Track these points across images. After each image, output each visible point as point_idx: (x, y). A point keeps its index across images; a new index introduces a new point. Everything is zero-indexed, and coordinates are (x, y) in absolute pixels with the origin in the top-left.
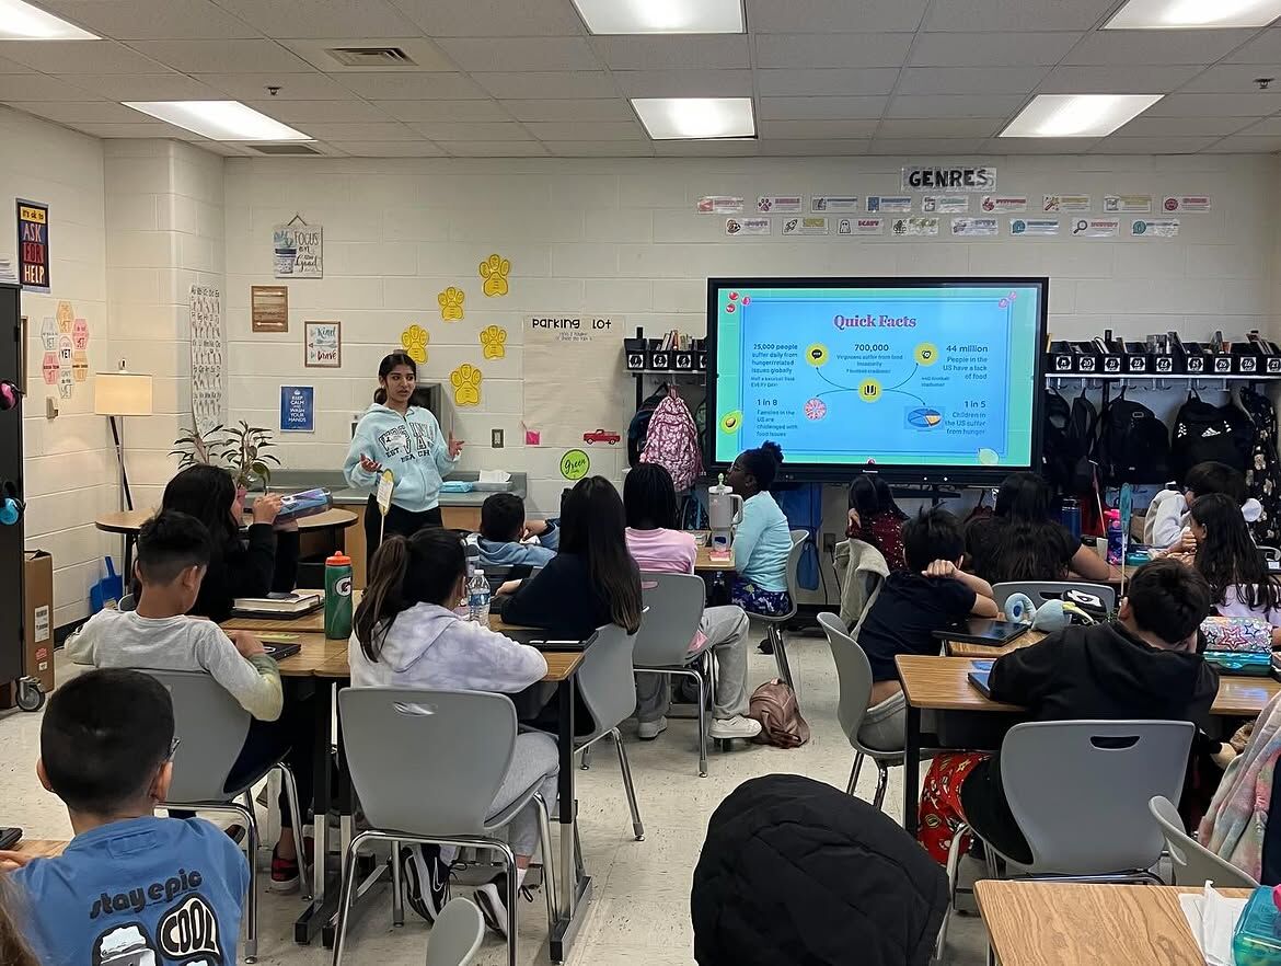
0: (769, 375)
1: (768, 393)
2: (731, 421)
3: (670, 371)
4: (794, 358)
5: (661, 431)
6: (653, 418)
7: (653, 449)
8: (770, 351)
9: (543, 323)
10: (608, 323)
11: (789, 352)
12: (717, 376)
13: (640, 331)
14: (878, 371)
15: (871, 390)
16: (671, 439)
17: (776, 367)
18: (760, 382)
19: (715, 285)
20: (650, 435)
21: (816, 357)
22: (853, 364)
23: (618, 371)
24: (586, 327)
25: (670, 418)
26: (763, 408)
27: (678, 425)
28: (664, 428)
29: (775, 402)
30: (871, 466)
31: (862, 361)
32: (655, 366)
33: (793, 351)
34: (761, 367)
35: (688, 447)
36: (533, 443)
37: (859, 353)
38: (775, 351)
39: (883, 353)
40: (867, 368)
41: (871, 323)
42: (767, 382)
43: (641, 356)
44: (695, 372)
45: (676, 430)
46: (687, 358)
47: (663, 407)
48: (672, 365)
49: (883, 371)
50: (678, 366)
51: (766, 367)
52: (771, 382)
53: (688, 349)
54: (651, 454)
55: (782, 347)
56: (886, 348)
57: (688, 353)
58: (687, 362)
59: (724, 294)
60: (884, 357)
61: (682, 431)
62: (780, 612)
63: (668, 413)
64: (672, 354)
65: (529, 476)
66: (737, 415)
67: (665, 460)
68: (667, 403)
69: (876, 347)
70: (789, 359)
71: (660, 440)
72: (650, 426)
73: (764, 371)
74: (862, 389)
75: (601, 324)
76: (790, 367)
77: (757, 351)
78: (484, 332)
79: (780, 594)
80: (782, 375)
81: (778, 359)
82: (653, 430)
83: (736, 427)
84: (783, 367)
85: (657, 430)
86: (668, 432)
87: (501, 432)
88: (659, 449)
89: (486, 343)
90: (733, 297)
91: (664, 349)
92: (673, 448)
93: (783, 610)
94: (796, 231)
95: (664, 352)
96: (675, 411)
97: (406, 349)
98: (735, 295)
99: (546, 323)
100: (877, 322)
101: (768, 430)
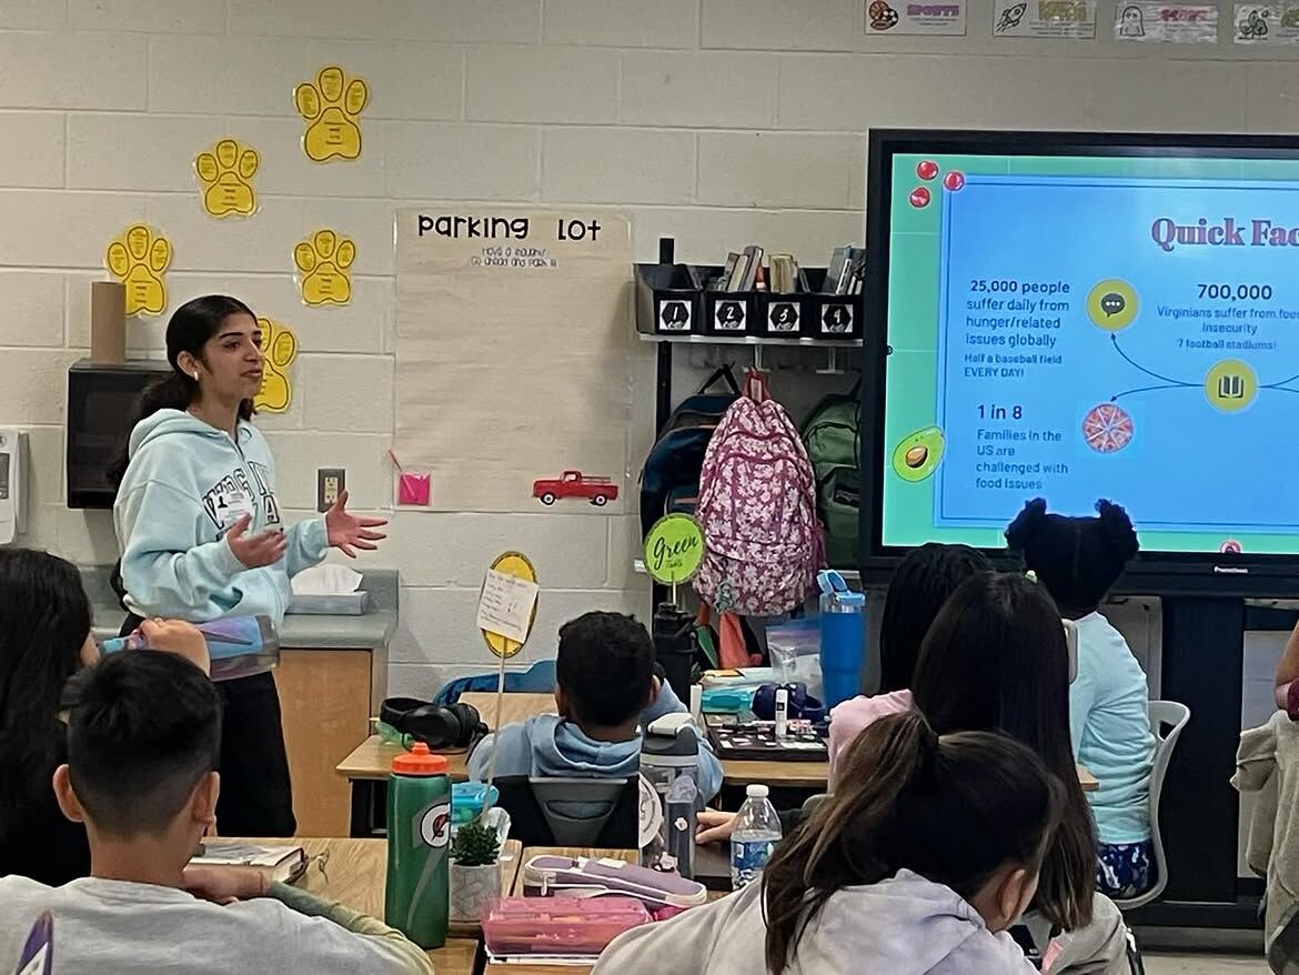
0: (1005, 350)
1: (1001, 391)
2: (919, 452)
3: (750, 340)
4: (1061, 314)
5: (736, 476)
6: (713, 444)
7: (720, 517)
8: (1007, 296)
9: (443, 226)
10: (594, 228)
11: (1048, 298)
12: (885, 350)
13: (667, 247)
14: (1248, 345)
15: (1231, 386)
16: (758, 494)
17: (1024, 332)
18: (985, 364)
19: (885, 145)
20: (708, 485)
21: (1110, 311)
22: (1194, 329)
23: (616, 338)
24: (542, 236)
25: (752, 447)
26: (990, 424)
27: (771, 462)
28: (741, 469)
29: (1017, 413)
30: (1231, 558)
31: (1213, 321)
32: (718, 326)
33: (1059, 297)
34: (987, 332)
35: (798, 512)
36: (415, 501)
37: (1207, 303)
38: (1018, 296)
39: (1261, 305)
40: (1226, 337)
41: (1234, 238)
42: (1001, 365)
43: (688, 305)
44: (806, 341)
45: (768, 472)
46: (792, 310)
47: (735, 421)
48: (756, 326)
49: (1261, 345)
50: (771, 327)
51: (998, 332)
52: (1009, 366)
53: (791, 290)
54: (715, 528)
55: (1035, 288)
56: (1265, 292)
57: (791, 298)
58: (792, 319)
59: (904, 165)
60: (1262, 314)
61: (783, 476)
62: (1130, 890)
63: (748, 434)
64: (757, 301)
65: (404, 578)
66: (931, 439)
67: (747, 541)
68: (741, 411)
69: (1247, 292)
70: (1050, 316)
71: (735, 495)
72: (708, 464)
73: (994, 339)
74: (1213, 388)
75: (577, 230)
76: (1052, 333)
77: (979, 296)
78: (303, 246)
79: (1131, 847)
80: (1036, 350)
81: (1023, 315)
82: (716, 472)
83: (928, 467)
84: (1037, 333)
85: (727, 473)
86: (751, 477)
87: (340, 475)
88: (734, 515)
89: (308, 269)
90: (926, 173)
91: (734, 288)
92: (766, 516)
93: (1137, 884)
94: (1024, 27)
95: (740, 296)
96: (762, 430)
97: (119, 280)
98: (931, 167)
99: (449, 225)
100: (1247, 236)
101: (1000, 475)
